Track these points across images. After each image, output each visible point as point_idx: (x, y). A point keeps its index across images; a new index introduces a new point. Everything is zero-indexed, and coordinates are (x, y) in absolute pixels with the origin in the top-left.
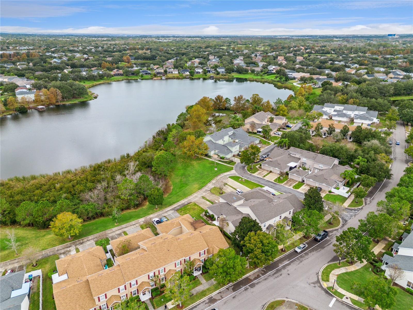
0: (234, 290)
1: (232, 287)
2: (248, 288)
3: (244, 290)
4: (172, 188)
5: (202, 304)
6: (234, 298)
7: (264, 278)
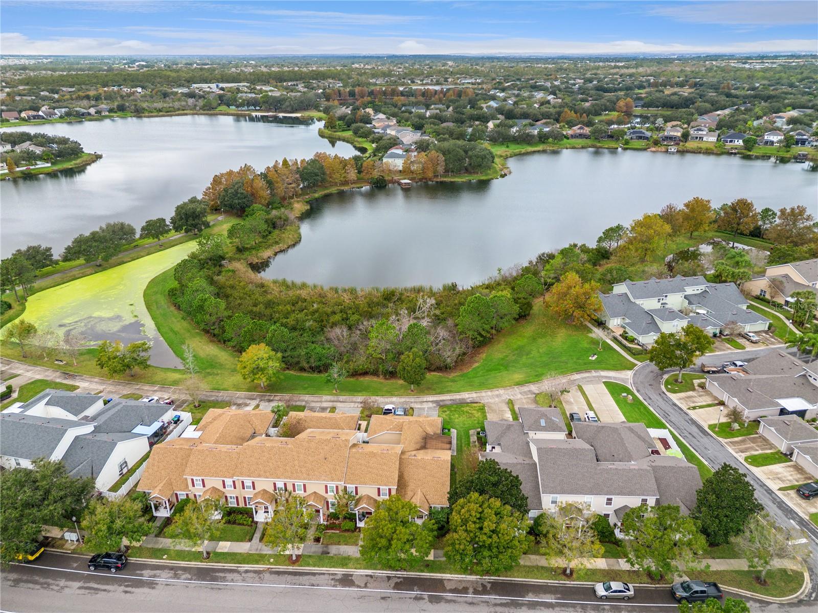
0: (397, 586)
1: (399, 580)
2: (424, 599)
3: (414, 596)
4: (477, 365)
5: (326, 577)
6: (383, 598)
7: (470, 600)
